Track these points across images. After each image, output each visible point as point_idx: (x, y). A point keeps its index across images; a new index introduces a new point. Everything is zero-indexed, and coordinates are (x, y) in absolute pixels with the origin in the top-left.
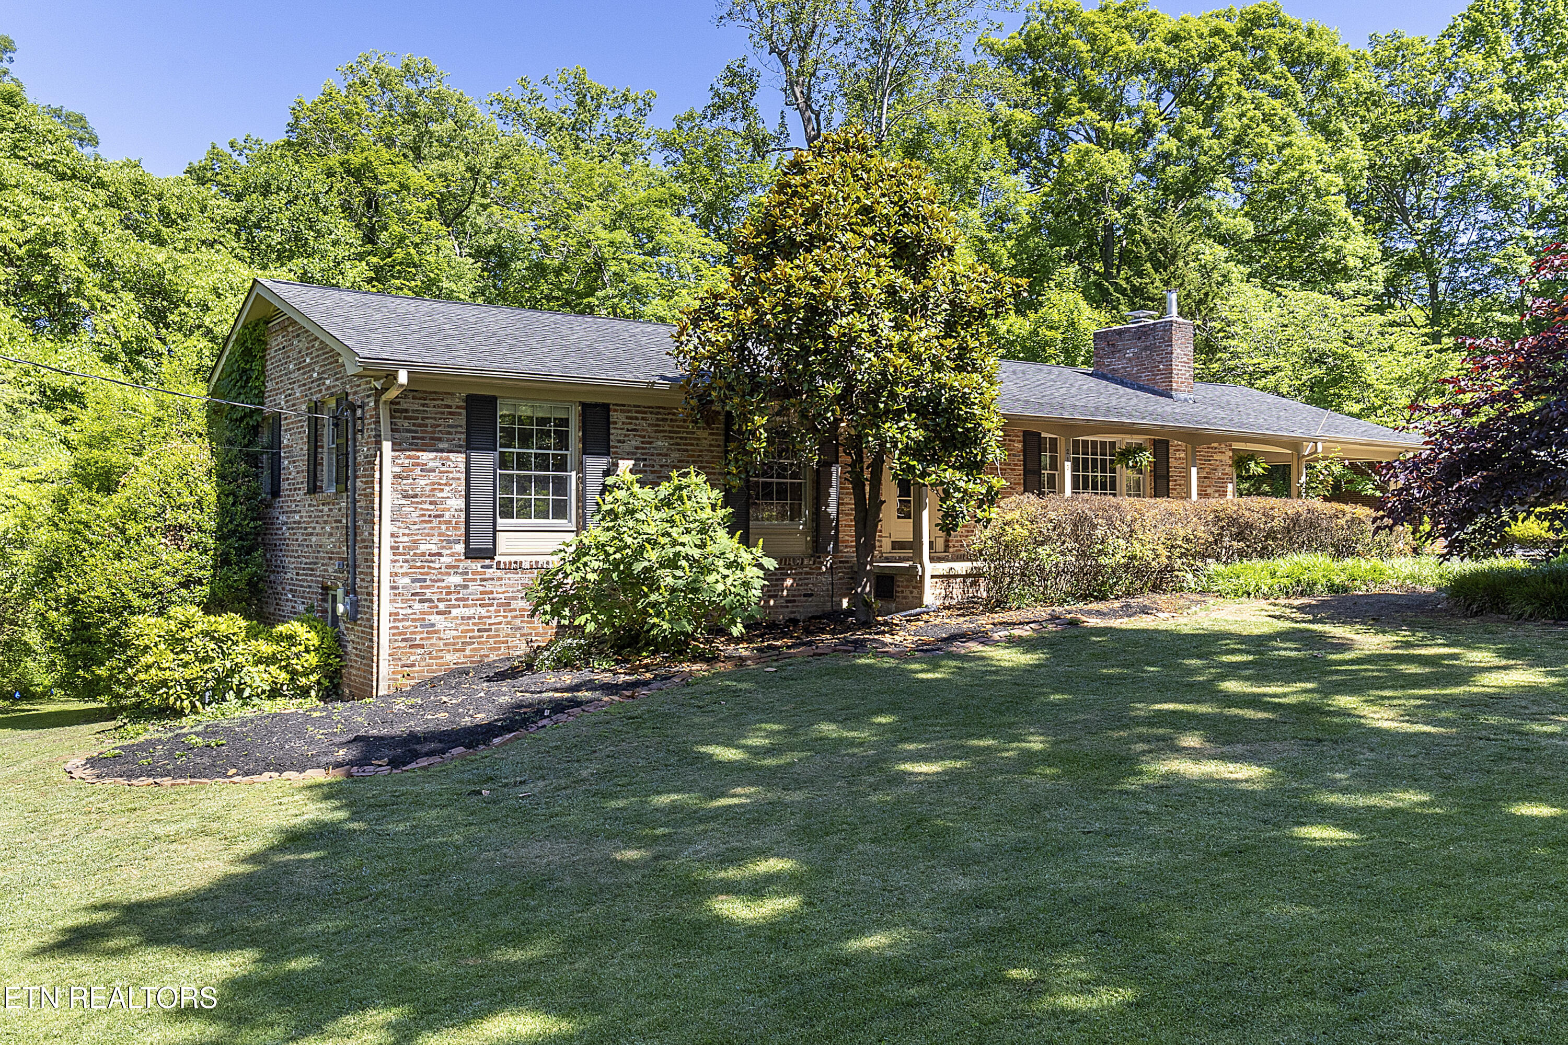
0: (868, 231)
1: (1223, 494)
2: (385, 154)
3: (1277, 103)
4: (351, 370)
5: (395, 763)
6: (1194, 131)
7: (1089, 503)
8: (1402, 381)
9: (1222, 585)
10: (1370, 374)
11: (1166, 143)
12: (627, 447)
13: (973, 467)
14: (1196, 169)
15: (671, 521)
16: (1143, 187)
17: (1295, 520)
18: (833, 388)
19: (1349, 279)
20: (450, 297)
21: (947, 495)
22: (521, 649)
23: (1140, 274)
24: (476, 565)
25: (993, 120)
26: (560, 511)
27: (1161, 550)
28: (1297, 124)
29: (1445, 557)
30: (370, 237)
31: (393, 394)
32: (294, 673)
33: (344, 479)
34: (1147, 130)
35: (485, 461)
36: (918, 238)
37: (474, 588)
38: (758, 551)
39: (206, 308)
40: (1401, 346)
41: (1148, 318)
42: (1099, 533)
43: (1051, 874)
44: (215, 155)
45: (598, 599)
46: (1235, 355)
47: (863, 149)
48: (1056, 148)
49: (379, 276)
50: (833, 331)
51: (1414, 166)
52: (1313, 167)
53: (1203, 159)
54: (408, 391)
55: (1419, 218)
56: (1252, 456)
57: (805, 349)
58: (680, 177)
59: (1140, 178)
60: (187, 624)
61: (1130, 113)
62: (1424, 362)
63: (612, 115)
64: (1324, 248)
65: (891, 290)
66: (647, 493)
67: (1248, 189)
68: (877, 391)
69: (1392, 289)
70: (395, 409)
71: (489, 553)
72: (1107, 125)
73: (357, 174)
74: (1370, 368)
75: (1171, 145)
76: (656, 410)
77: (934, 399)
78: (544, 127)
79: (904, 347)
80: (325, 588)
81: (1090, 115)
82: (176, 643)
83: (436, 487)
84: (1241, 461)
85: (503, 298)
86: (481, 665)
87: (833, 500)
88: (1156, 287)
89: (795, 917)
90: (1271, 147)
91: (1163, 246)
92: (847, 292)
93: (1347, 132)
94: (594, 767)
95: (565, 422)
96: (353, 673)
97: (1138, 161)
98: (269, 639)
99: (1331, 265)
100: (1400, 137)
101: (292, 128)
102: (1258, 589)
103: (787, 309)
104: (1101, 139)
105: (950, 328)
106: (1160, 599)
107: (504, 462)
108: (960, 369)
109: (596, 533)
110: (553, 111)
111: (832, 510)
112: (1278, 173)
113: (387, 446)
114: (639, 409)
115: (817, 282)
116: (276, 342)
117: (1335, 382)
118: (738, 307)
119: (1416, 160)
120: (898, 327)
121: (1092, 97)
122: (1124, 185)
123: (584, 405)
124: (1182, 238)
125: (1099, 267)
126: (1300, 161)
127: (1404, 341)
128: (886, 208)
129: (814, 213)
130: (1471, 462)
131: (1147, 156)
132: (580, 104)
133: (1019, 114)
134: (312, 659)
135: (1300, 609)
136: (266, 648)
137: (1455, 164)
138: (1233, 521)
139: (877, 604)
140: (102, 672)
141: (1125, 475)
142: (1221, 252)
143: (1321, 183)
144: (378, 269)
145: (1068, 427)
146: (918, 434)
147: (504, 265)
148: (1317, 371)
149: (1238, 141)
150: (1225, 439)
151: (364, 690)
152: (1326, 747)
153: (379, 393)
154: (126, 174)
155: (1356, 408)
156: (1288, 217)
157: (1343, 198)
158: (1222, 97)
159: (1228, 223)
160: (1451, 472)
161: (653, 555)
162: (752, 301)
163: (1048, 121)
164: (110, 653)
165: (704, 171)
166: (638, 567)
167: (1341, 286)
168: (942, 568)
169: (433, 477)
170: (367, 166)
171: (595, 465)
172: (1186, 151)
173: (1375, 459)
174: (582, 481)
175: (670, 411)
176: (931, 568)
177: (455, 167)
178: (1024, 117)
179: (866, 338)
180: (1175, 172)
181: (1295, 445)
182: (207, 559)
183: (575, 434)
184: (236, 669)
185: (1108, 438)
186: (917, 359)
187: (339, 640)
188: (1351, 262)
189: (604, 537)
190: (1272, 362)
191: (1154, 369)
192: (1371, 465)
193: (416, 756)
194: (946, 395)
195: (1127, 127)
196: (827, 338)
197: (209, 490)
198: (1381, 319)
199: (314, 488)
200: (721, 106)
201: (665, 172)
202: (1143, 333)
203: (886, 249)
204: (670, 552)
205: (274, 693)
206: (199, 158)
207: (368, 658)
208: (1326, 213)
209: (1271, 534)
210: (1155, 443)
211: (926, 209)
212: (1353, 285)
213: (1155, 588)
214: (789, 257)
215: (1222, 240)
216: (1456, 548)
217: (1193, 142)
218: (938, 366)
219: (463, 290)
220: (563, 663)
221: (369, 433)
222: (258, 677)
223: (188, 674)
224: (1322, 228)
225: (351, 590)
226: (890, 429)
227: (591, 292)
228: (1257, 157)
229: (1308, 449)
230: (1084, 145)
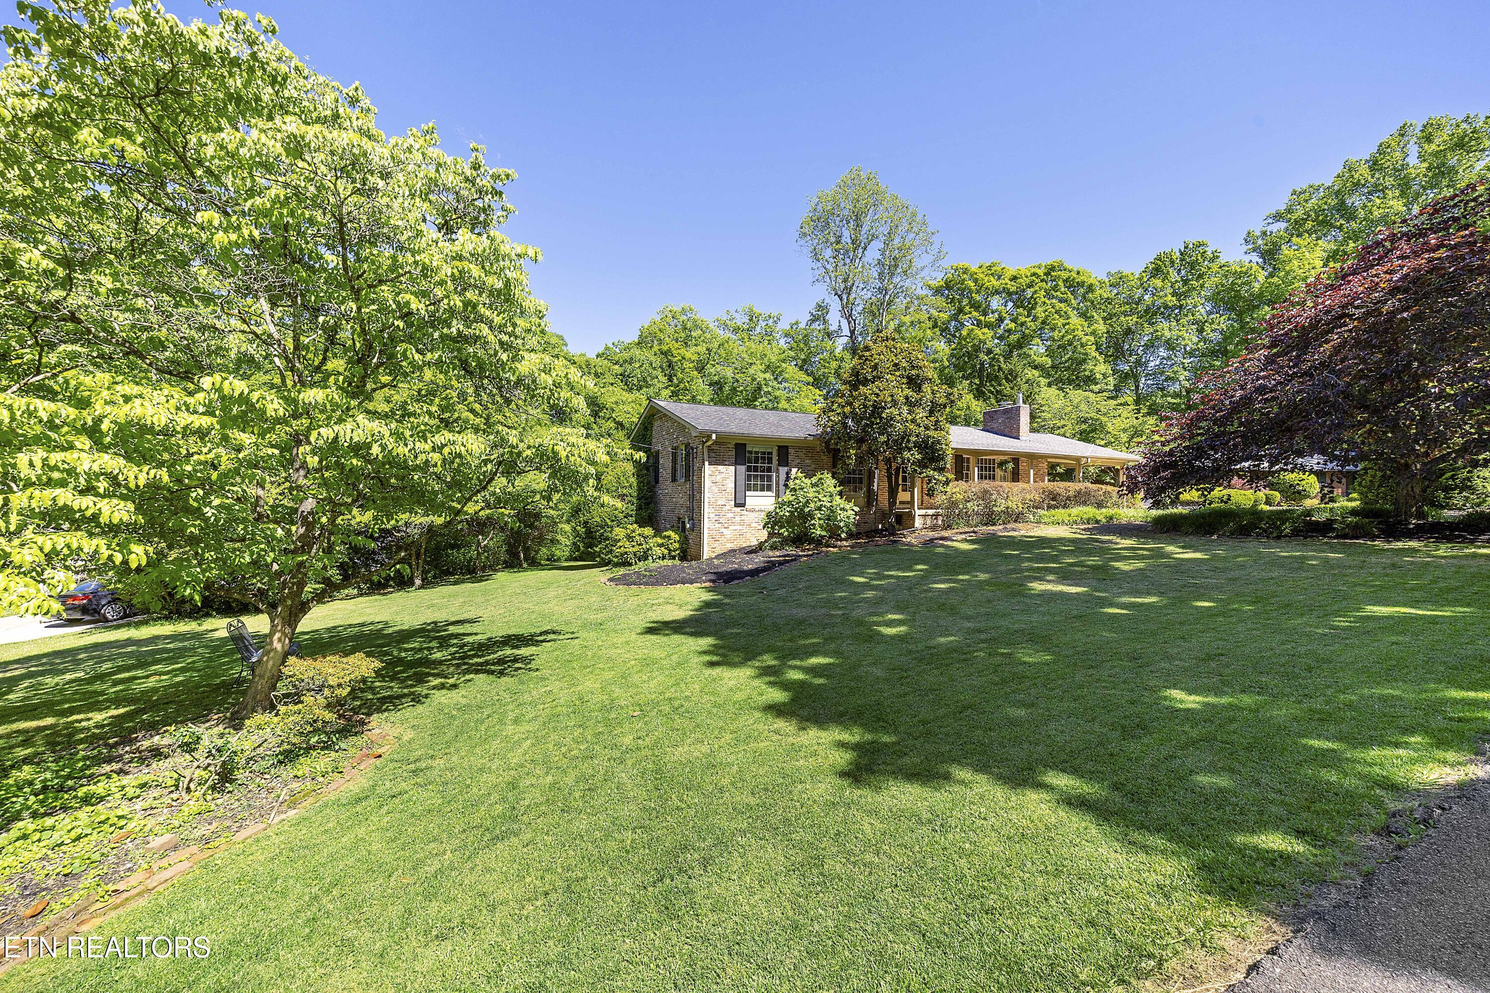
0: (897, 373)
1: (1043, 481)
2: (676, 345)
3: (1062, 305)
4: (694, 434)
5: (726, 582)
6: (1023, 319)
7: (987, 484)
8: (1125, 430)
9: (1046, 520)
10: (1110, 427)
11: (1008, 324)
12: (795, 463)
13: (941, 470)
14: (1024, 336)
15: (818, 492)
16: (997, 345)
17: (1079, 493)
18: (883, 438)
19: (1097, 384)
20: (700, 403)
21: (930, 481)
22: (755, 542)
23: (1000, 385)
24: (738, 509)
25: (929, 318)
26: (769, 488)
27: (1020, 505)
28: (1073, 314)
29: (1150, 508)
30: (670, 380)
31: (710, 443)
32: (670, 550)
33: (687, 476)
34: (1001, 320)
35: (742, 469)
36: (918, 376)
37: (738, 519)
38: (851, 504)
39: (613, 410)
40: (1125, 414)
41: (1007, 405)
42: (994, 497)
43: (1004, 623)
44: (607, 348)
45: (788, 522)
46: (1044, 420)
47: (893, 339)
48: (958, 329)
49: (674, 394)
50: (884, 415)
51: (1128, 332)
52: (1080, 333)
53: (1027, 331)
54: (715, 442)
55: (1131, 355)
56: (1058, 464)
57: (872, 423)
58: (791, 349)
59: (996, 341)
60: (633, 531)
61: (993, 313)
62: (1135, 421)
63: (764, 324)
64: (1085, 370)
65: (907, 398)
66: (808, 481)
67: (1049, 343)
68: (903, 438)
69: (1117, 389)
70: (710, 449)
71: (743, 505)
72: (982, 318)
73: (665, 353)
74: (1109, 425)
75: (1012, 326)
76: (806, 448)
77: (925, 442)
78: (736, 330)
79: (913, 421)
80: (679, 518)
81: (975, 314)
82: (629, 538)
83: (724, 479)
84: (1053, 466)
85: (722, 403)
86: (741, 549)
87: (875, 484)
88: (1007, 390)
89: (907, 634)
90: (1060, 324)
91: (1011, 372)
92: (890, 399)
93: (1096, 316)
94: (803, 584)
95: (771, 453)
96: (692, 551)
97: (996, 333)
98: (661, 537)
99: (1088, 377)
100: (1122, 318)
101: (640, 336)
102: (1063, 522)
103: (865, 406)
104: (979, 324)
105: (931, 412)
106: (1020, 525)
107: (749, 469)
108: (936, 429)
109: (788, 497)
110: (739, 324)
111: (875, 488)
112: (1063, 336)
113: (707, 463)
114: (800, 448)
115: (877, 395)
116: (656, 424)
117: (1093, 431)
118: (843, 407)
119: (1129, 329)
120: (910, 412)
121: (975, 306)
122: (989, 344)
123: (779, 447)
124: (1019, 369)
125: (977, 381)
126: (1074, 330)
127: (1125, 412)
128: (904, 364)
129: (875, 367)
130: (1166, 466)
131: (1000, 331)
132: (751, 320)
133: (941, 314)
134: (677, 545)
135: (1084, 530)
136: (660, 541)
137: (1148, 329)
138: (1051, 493)
139: (897, 527)
140: (597, 549)
141: (999, 473)
142: (1036, 373)
143: (1084, 340)
144: (672, 392)
145: (976, 453)
146: (918, 457)
147: (721, 389)
148: (1084, 426)
149: (1043, 323)
150: (1044, 457)
151: (698, 557)
152: (1108, 582)
153: (704, 443)
154: (583, 359)
155: (1103, 443)
156: (1067, 356)
157: (1094, 347)
158: (1036, 303)
159: (1038, 360)
160: (1156, 470)
161: (812, 505)
162: (850, 404)
163: (955, 317)
164: (600, 542)
165: (802, 345)
166: (807, 510)
167: (1093, 387)
168: (923, 512)
169: (723, 475)
170: (669, 350)
171: (783, 470)
172: (1019, 328)
173: (1111, 465)
174: (778, 477)
175: (813, 448)
176: (918, 512)
177: (702, 349)
178: (944, 316)
179: (898, 418)
180: (1013, 338)
181: (1078, 459)
182: (634, 507)
183: (775, 458)
184: (650, 549)
185: (992, 457)
186: (919, 425)
187: (686, 538)
188: (1098, 376)
189: (792, 498)
190: (1062, 422)
191: (1011, 428)
192: (1109, 468)
193: (732, 580)
194: (931, 440)
195: (992, 318)
196: (881, 418)
197: (633, 480)
198: (1115, 402)
199: (674, 480)
200: (814, 319)
201: (785, 347)
202: (1006, 411)
203: (905, 380)
204: (819, 504)
205: (664, 558)
206: (601, 350)
207: (699, 545)
208: (1086, 354)
209: (1068, 498)
210: (1013, 459)
211: (921, 364)
212: (1098, 386)
213: (1016, 521)
214: (864, 385)
215: (1036, 367)
216: (1156, 504)
217: (1022, 324)
218: (927, 428)
219: (705, 399)
220: (773, 548)
221: (699, 458)
222: (658, 551)
223: (634, 550)
224: (1084, 361)
225: (691, 519)
226: (907, 455)
227: (756, 399)
228: (1053, 329)
229: (1083, 461)
230: (971, 327)
